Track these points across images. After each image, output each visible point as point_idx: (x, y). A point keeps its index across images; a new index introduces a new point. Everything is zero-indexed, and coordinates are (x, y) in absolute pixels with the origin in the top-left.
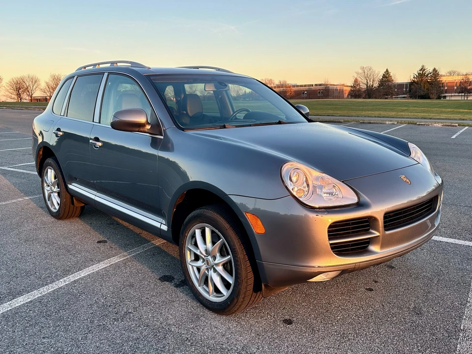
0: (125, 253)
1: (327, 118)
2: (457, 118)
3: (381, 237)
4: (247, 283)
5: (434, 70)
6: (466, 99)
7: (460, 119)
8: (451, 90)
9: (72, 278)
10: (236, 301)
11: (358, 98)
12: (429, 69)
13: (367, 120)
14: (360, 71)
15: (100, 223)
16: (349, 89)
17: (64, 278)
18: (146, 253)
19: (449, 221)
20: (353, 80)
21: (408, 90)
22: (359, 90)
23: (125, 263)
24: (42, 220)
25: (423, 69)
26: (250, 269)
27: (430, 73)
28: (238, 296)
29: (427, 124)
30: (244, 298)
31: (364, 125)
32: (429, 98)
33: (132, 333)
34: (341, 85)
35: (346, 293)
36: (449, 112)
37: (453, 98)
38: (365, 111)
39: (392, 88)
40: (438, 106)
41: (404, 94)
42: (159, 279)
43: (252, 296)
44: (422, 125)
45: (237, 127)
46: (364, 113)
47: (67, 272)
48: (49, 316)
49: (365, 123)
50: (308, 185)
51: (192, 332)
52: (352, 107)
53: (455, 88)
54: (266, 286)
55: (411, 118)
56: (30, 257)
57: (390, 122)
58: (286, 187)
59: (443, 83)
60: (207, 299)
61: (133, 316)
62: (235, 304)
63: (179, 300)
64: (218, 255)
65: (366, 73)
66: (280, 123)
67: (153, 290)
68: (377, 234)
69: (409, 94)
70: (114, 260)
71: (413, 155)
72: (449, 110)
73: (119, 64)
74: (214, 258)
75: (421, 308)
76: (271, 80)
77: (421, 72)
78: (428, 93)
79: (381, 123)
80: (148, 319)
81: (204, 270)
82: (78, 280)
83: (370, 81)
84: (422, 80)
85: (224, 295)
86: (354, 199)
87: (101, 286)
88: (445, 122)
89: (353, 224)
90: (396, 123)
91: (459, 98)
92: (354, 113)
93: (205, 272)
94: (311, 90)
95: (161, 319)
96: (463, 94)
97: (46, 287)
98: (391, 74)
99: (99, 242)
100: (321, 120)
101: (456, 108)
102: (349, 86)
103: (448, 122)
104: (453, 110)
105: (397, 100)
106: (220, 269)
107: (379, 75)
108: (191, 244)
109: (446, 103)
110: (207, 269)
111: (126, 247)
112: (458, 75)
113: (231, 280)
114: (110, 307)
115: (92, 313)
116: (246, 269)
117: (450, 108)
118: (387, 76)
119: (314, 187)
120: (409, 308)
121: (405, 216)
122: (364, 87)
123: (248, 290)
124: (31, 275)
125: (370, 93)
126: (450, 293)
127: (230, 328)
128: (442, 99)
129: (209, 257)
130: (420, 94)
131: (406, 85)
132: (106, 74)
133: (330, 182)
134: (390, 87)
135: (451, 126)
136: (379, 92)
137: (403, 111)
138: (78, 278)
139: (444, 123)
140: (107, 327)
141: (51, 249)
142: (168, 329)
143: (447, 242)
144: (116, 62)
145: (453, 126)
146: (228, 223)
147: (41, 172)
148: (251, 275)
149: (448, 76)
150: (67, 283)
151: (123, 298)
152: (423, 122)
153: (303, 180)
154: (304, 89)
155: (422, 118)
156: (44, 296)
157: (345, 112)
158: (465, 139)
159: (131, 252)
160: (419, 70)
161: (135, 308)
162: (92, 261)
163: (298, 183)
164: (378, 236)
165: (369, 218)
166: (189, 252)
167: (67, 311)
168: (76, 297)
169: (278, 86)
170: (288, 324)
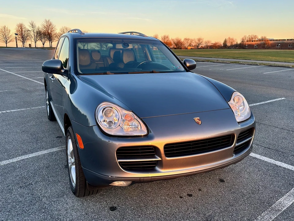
0: (64, 146)
3: (163, 161)
9: (23, 157)
17: (20, 156)
23: (58, 152)
47: (24, 153)
54: (88, 184)
58: (96, 120)
61: (31, 187)
64: (74, 158)
66: (153, 72)
67: (56, 172)
68: (159, 159)
70: (54, 150)
76: (256, 36)
80: (37, 190)
82: (25, 159)
87: (33, 165)
89: (141, 149)
94: (283, 43)
95: (43, 192)
97: (6, 161)
99: (58, 137)
106: (74, 167)
115: (13, 181)
124: (6, 153)
132: (65, 37)
138: (27, 158)
140: (13, 191)
142: (41, 199)
150: (18, 160)
151: (36, 175)
154: (291, 42)
161: (36, 182)
165: (153, 147)
167: (3, 177)
168: (15, 169)
169: (260, 40)
170: (111, 211)
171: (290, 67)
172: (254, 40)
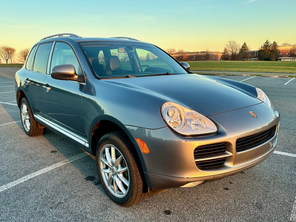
0: (67, 160)
1: (207, 72)
2: (288, 72)
3: (234, 156)
4: (138, 187)
5: (274, 43)
6: (293, 60)
7: (290, 73)
8: (284, 55)
9: (29, 177)
10: (131, 198)
11: (227, 60)
12: (271, 42)
13: (231, 73)
14: (228, 44)
15: (55, 139)
16: (221, 54)
17: (24, 176)
18: (80, 160)
19: (282, 140)
20: (224, 49)
21: (257, 55)
22: (228, 55)
23: (65, 167)
24: (20, 137)
25: (267, 42)
26: (140, 177)
27: (272, 45)
28: (132, 195)
29: (269, 76)
30: (136, 197)
31: (229, 77)
32: (270, 60)
33: (60, 218)
34: (216, 52)
35: (210, 191)
36: (283, 68)
37: (285, 60)
38: (231, 68)
39: (248, 54)
40: (276, 65)
41: (255, 58)
42: (85, 179)
43: (141, 195)
44: (265, 76)
45: (137, 77)
46: (230, 69)
47: (27, 173)
48: (9, 204)
49: (230, 75)
50: (181, 119)
51: (101, 219)
52: (223, 66)
53: (287, 54)
54: (151, 190)
55: (259, 72)
56: (6, 162)
57: (246, 75)
58: (164, 121)
59: (279, 51)
60: (113, 195)
61: (63, 205)
62: (130, 201)
63: (95, 195)
64: (120, 166)
65: (232, 45)
66: (167, 74)
67: (80, 186)
68: (231, 154)
69: (258, 58)
70: (59, 164)
71: (259, 96)
72: (283, 67)
73: (64, 36)
74: (117, 168)
75: (261, 204)
76: (174, 49)
77: (266, 44)
78: (270, 57)
79: (240, 76)
80: (72, 208)
81: (111, 175)
82: (33, 178)
83: (234, 50)
84: (266, 49)
85: (123, 194)
86: (215, 129)
87: (47, 183)
88: (281, 75)
89: (213, 147)
90: (249, 75)
91: (289, 60)
92: (223, 69)
93: (111, 177)
94: (198, 56)
95: (82, 209)
96: (292, 58)
97: (11, 183)
98: (247, 46)
99: (52, 152)
100: (203, 74)
101: (288, 66)
102: (221, 53)
103: (282, 75)
104: (285, 67)
105: (250, 61)
106: (121, 175)
107: (240, 46)
108: (103, 157)
109: (281, 63)
110: (113, 175)
111: (68, 155)
112: (289, 45)
113: (127, 184)
114: (49, 198)
115: (37, 203)
116: (137, 177)
117: (284, 66)
118: (244, 47)
119: (186, 120)
120: (253, 203)
121: (252, 141)
122: (230, 53)
123: (138, 191)
124: (4, 174)
125: (234, 57)
126: (282, 193)
127: (127, 217)
128: (279, 60)
129: (114, 167)
130: (265, 58)
131: (257, 52)
132: (54, 42)
133: (198, 116)
134: (246, 53)
135: (284, 77)
136: (240, 56)
137: (254, 68)
138: (33, 177)
139: (279, 75)
140: (45, 213)
141: (21, 157)
142: (85, 216)
143: (281, 155)
144: (62, 35)
145: (286, 77)
146: (126, 144)
147: (20, 106)
148: (140, 181)
149: (283, 46)
150: (25, 180)
151: (59, 192)
152: (266, 75)
153: (177, 115)
154: (194, 55)
155: (266, 72)
156: (8, 189)
157: (218, 69)
158: (293, 85)
159: (71, 159)
160: (265, 43)
161: (66, 200)
162: (45, 165)
163: (174, 117)
164: (232, 156)
165: (225, 143)
166: (102, 163)
167: (21, 201)
168: (29, 190)
169: (178, 53)
170: (168, 215)
171: (215, 75)
172: (172, 53)
